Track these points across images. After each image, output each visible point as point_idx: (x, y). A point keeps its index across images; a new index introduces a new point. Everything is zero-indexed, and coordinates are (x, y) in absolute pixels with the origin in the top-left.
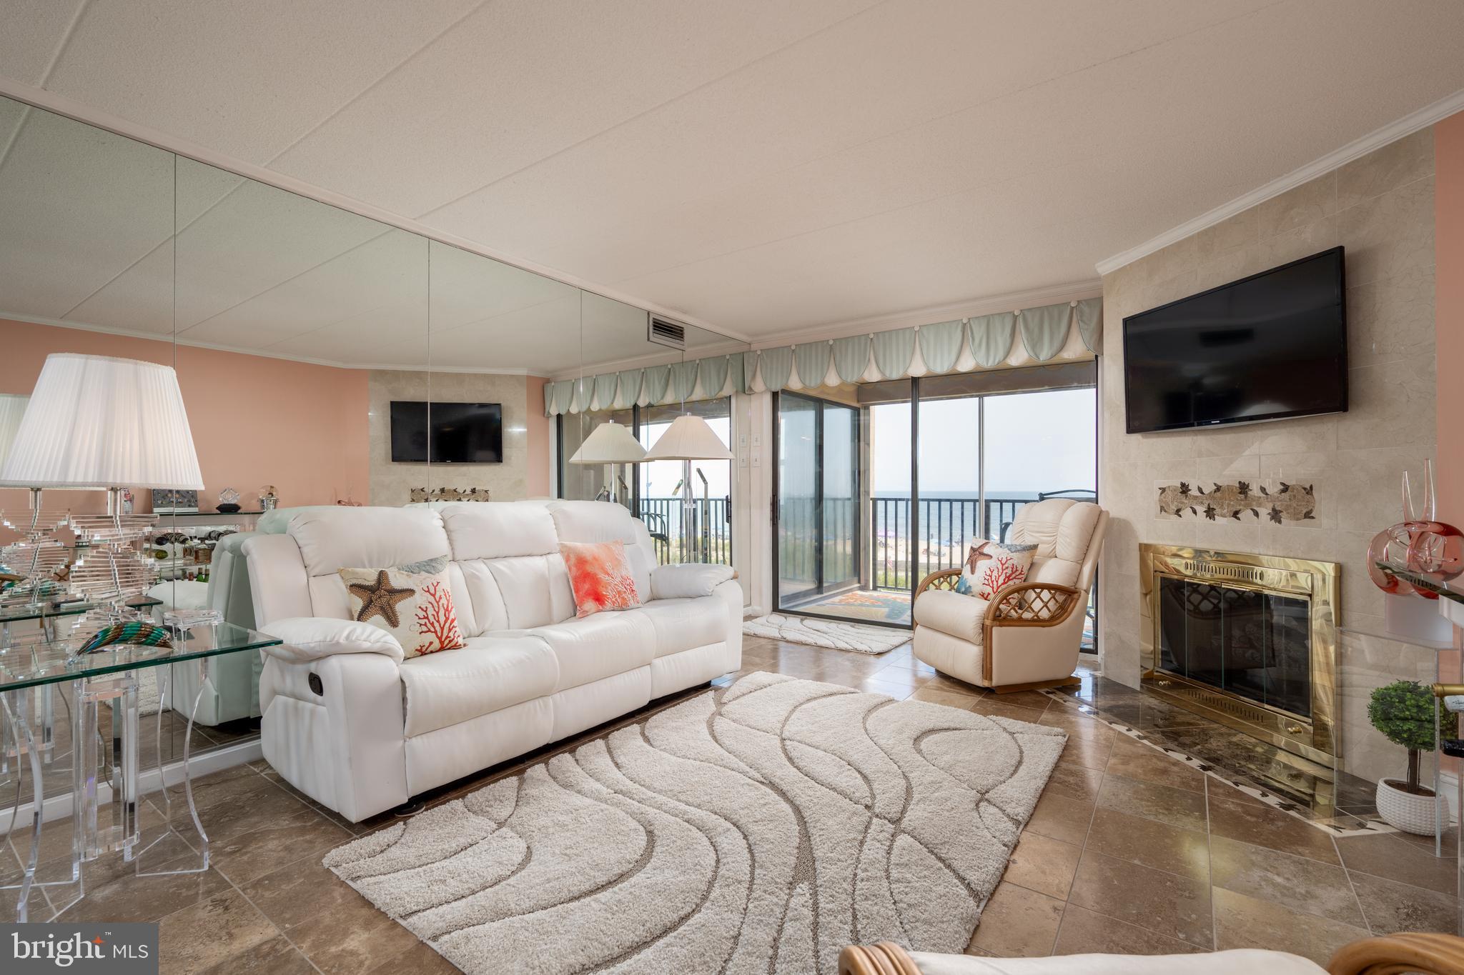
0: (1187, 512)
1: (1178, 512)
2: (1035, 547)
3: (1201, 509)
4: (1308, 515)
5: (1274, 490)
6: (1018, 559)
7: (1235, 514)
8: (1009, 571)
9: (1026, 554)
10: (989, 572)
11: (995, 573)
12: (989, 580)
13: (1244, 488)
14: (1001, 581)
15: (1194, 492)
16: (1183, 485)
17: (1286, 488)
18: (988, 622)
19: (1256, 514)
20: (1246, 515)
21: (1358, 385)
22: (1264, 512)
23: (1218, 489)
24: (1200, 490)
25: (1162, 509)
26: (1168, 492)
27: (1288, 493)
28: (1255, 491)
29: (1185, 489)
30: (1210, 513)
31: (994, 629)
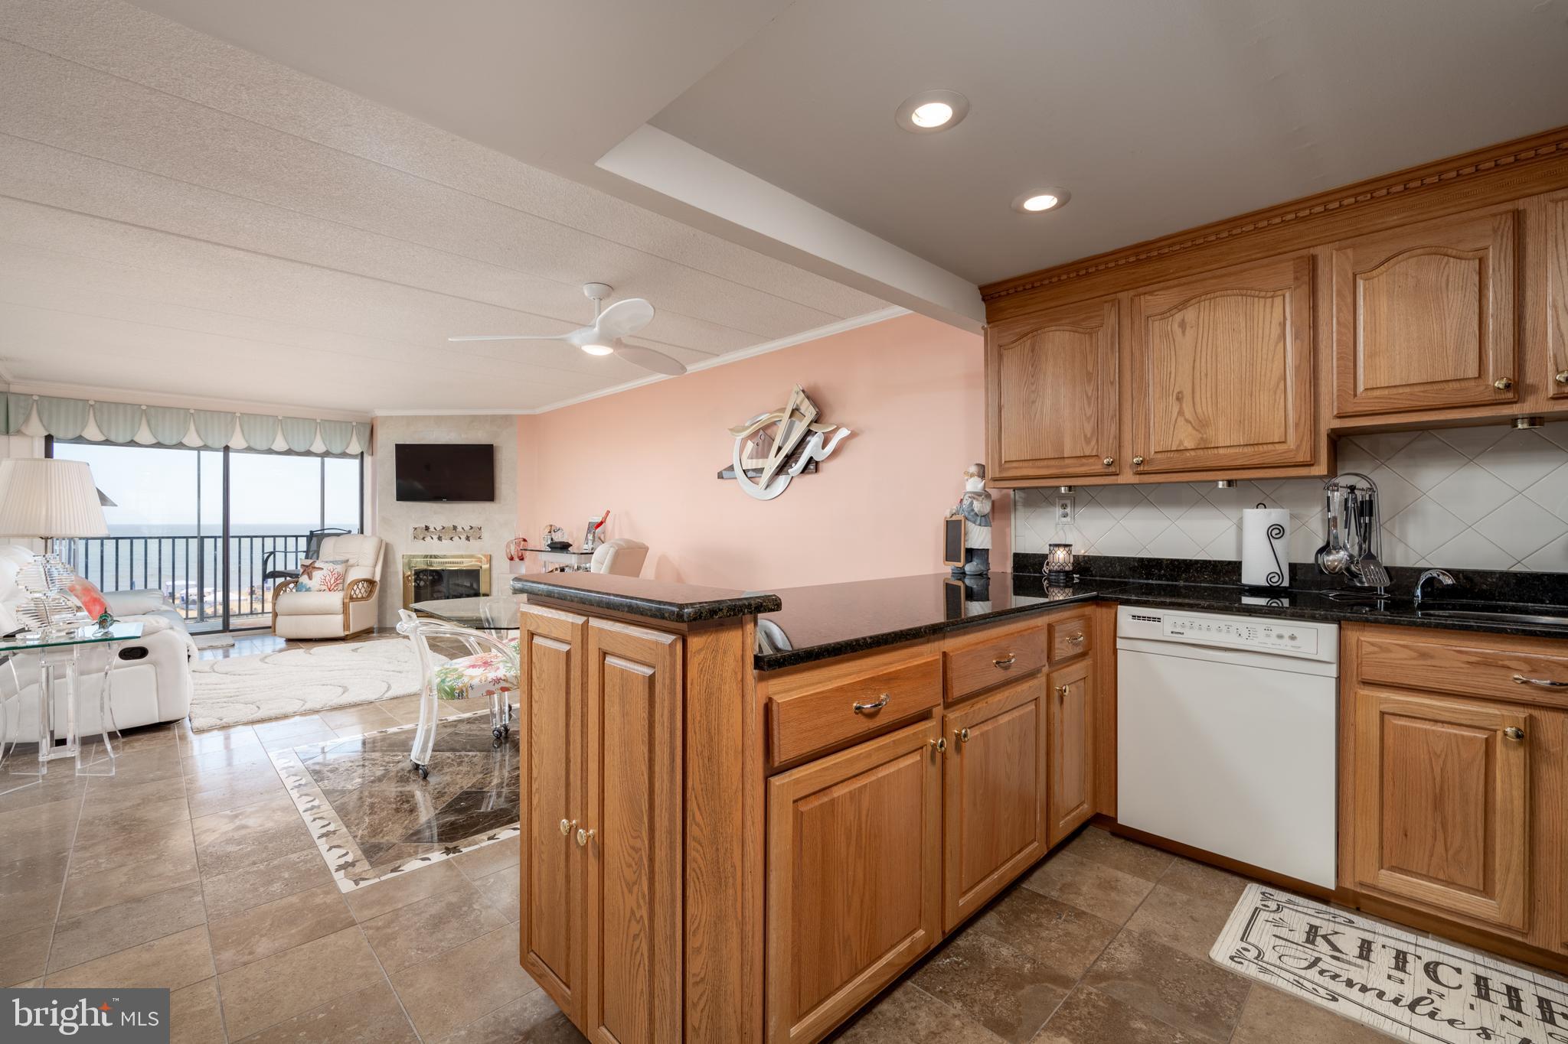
0: (428, 539)
1: (423, 538)
2: (347, 561)
3: (435, 537)
4: (479, 538)
5: (467, 528)
6: (340, 568)
7: (451, 539)
8: (336, 576)
9: (344, 565)
10: (323, 577)
11: (328, 578)
12: (324, 581)
13: (455, 528)
14: (332, 581)
15: (432, 529)
16: (426, 526)
17: (472, 528)
18: (348, 600)
19: (460, 538)
20: (456, 538)
21: (497, 493)
22: (463, 537)
23: (444, 528)
24: (435, 529)
25: (415, 537)
26: (419, 530)
27: (473, 530)
28: (459, 529)
29: (427, 528)
30: (440, 538)
31: (351, 603)
